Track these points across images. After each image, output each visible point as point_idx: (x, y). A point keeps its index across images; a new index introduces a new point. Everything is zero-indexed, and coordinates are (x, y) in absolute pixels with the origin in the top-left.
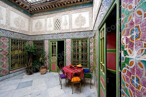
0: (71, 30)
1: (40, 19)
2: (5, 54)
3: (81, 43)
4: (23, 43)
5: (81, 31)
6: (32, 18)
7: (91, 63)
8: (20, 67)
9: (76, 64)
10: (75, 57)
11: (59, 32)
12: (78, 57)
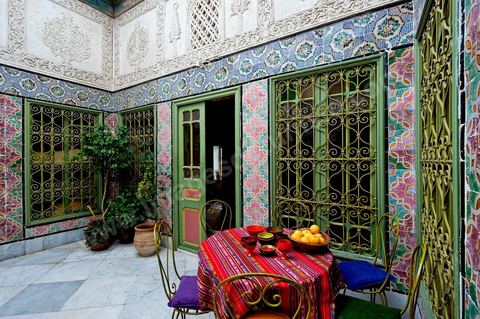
0: (266, 34)
1: (140, 19)
2: (8, 161)
3: (324, 95)
4: (85, 123)
5: (329, 20)
6: (117, 20)
7: (398, 222)
8: (69, 216)
9: (299, 220)
10: (293, 182)
11: (212, 56)
12: (309, 180)
